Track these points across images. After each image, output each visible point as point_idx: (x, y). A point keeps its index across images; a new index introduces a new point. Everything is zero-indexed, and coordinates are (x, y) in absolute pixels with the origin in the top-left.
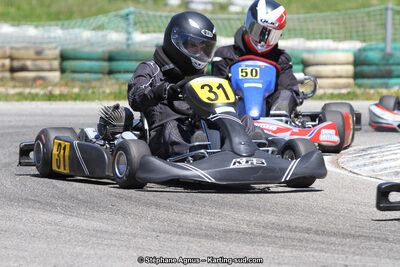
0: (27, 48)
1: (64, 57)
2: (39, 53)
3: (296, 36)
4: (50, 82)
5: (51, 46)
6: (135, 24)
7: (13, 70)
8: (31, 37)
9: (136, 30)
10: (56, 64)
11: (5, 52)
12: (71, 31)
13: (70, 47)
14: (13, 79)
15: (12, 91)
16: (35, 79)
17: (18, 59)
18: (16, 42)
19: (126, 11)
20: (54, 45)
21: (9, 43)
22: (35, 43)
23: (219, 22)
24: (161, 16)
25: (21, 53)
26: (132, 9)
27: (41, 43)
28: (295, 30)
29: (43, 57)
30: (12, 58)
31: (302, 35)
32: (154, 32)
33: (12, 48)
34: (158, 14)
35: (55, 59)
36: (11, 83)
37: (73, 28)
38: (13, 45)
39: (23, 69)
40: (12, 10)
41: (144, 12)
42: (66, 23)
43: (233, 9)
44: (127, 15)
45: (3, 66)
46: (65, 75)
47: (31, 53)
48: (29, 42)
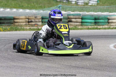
0: (32, 16)
1: (42, 18)
2: (36, 17)
3: (106, 12)
4: (39, 25)
5: (39, 15)
6: (62, 9)
7: (29, 22)
8: (33, 13)
9: (62, 11)
10: (40, 20)
11: (26, 17)
12: (44, 11)
13: (44, 16)
14: (29, 24)
15: (28, 28)
16: (35, 24)
17: (30, 19)
18: (30, 15)
19: (59, 6)
20: (40, 15)
21: (27, 15)
22: (35, 15)
23: (85, 8)
24: (69, 7)
25: (31, 18)
26: (61, 5)
27: (36, 15)
28: (105, 10)
29: (37, 18)
30: (28, 19)
31: (107, 12)
32: (67, 11)
33: (28, 16)
34: (68, 6)
35: (40, 19)
36: (28, 26)
37: (45, 10)
38: (29, 15)
39: (31, 22)
40: (29, 6)
41: (64, 6)
42: (43, 9)
43: (90, 4)
44: (60, 7)
45: (26, 21)
46: (43, 23)
47: (34, 17)
48: (33, 14)
